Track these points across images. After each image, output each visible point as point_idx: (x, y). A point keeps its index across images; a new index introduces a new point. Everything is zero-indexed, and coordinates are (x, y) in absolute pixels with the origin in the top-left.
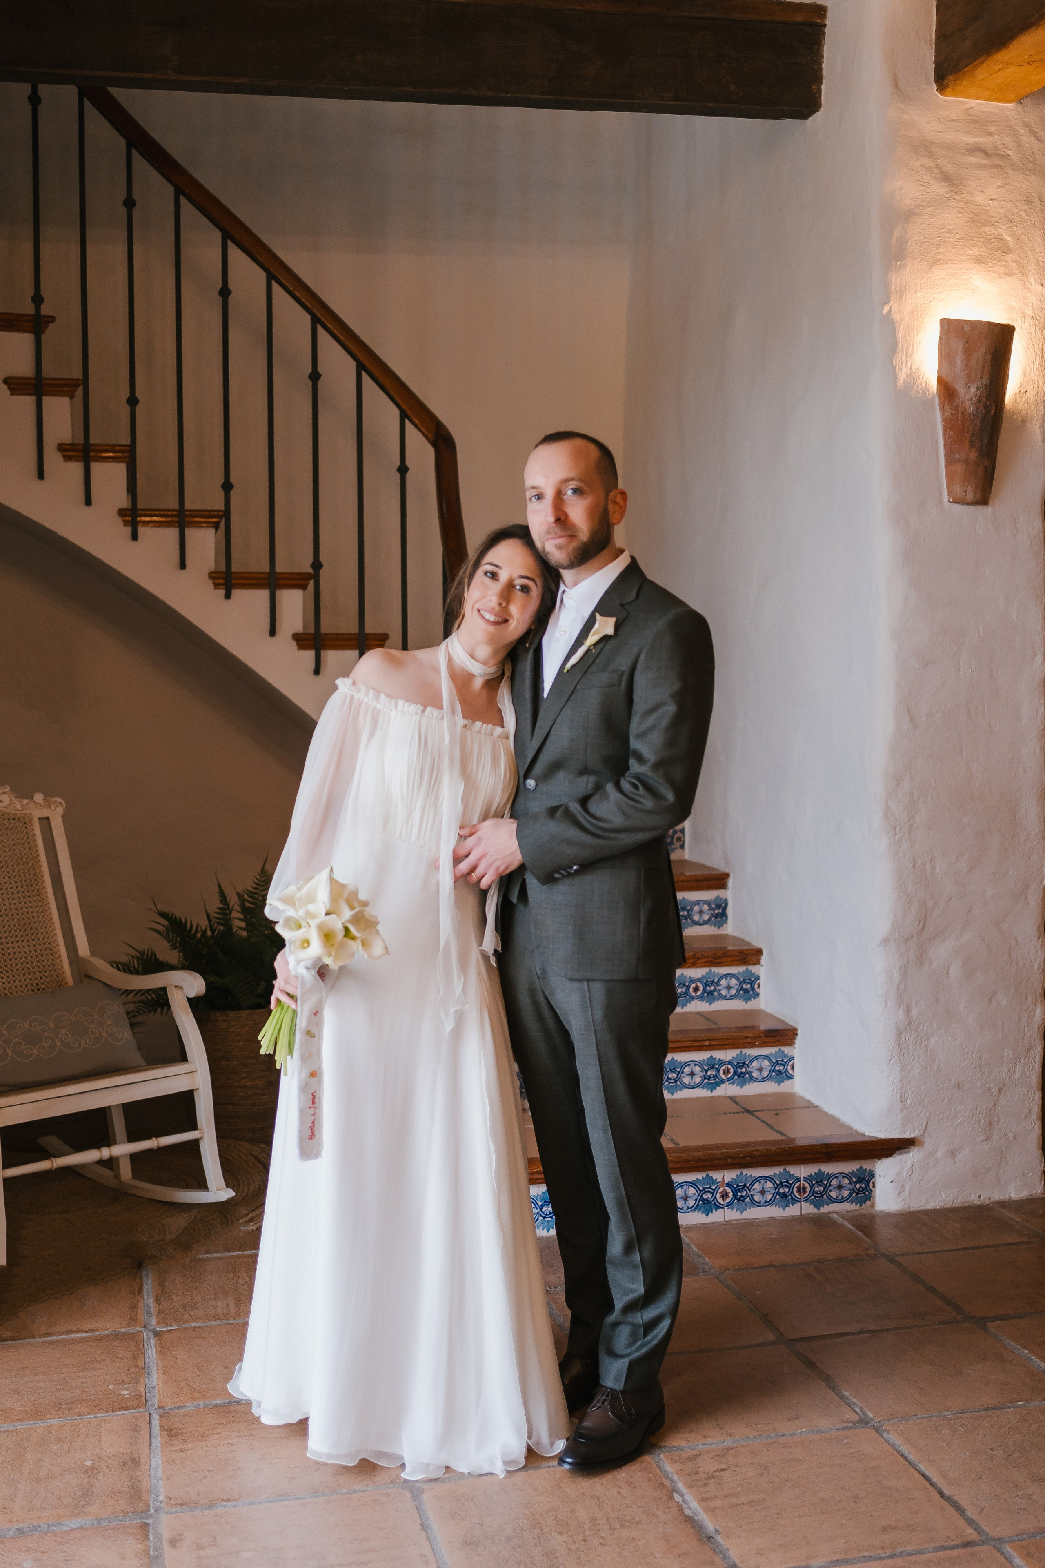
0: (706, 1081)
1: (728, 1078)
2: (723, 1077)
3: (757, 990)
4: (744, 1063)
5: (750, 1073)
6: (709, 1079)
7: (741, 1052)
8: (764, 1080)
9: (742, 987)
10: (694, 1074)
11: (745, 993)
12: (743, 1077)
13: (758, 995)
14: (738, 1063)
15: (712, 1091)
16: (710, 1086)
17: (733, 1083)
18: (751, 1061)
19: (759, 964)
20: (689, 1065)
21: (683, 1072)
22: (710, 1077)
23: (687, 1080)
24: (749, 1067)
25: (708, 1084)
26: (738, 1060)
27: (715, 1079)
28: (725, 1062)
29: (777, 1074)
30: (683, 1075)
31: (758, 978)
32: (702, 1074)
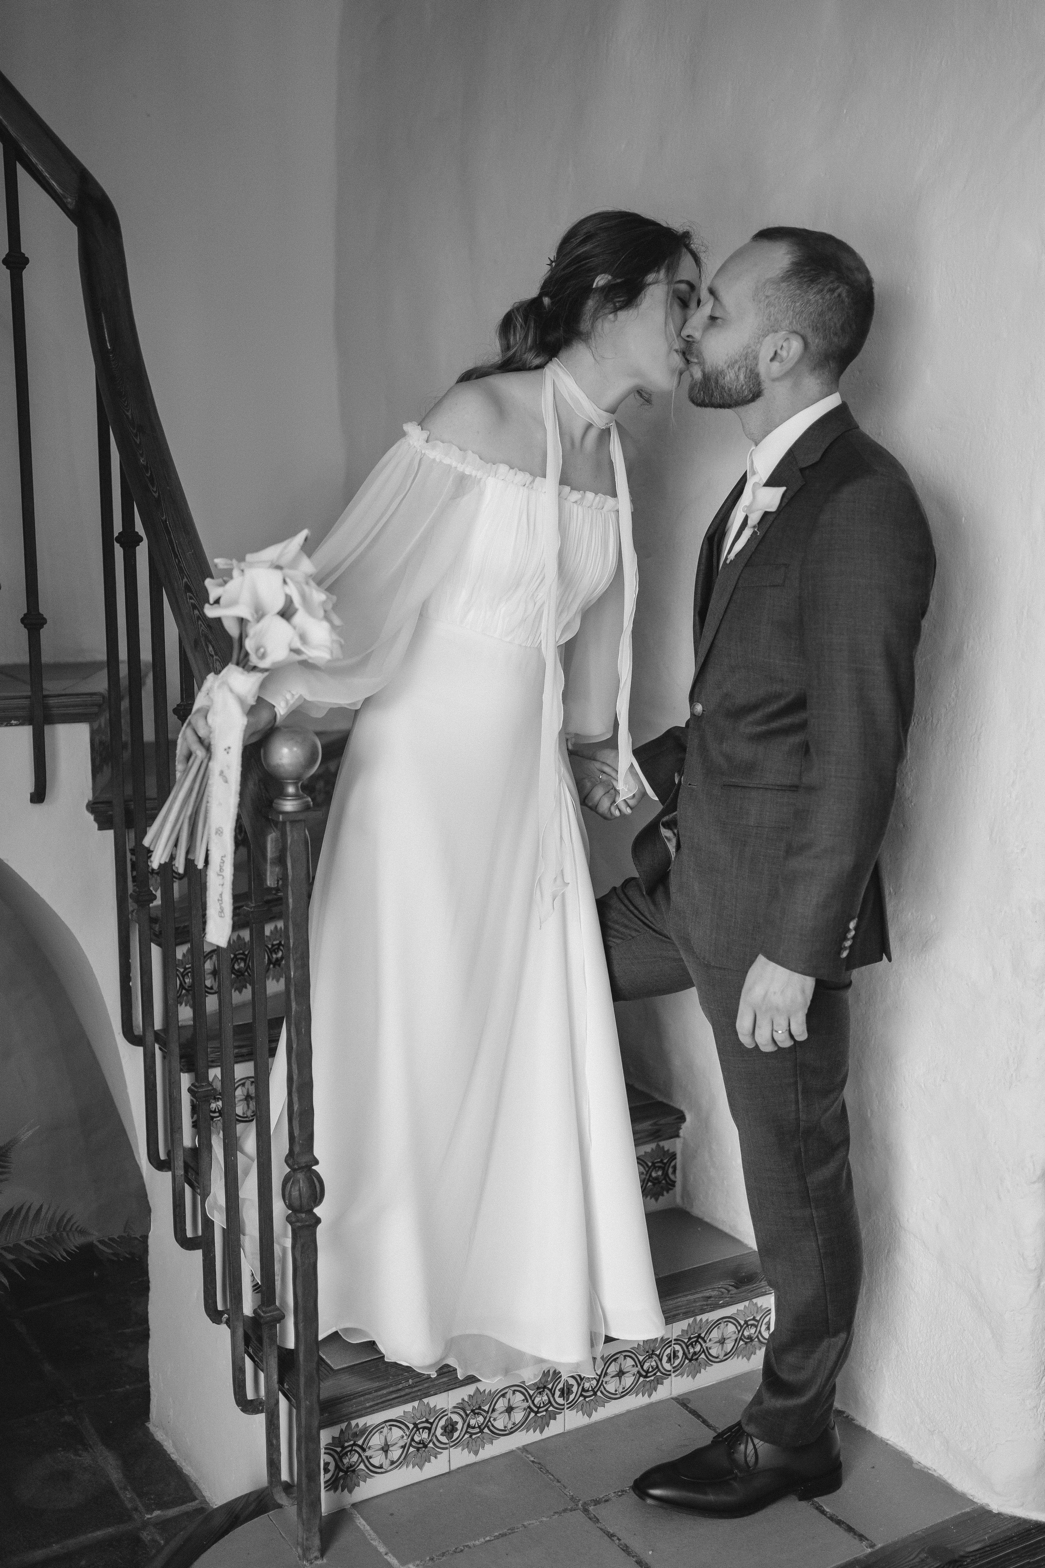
0: (642, 1379)
1: (674, 1368)
2: (668, 1366)
3: (672, 1177)
4: (699, 1336)
5: (706, 1351)
6: (646, 1377)
7: (695, 1320)
8: (728, 1356)
9: (650, 1176)
10: (624, 1373)
11: (654, 1184)
12: (697, 1359)
13: (673, 1184)
14: (690, 1339)
15: (650, 1396)
16: (648, 1386)
17: (682, 1374)
18: (709, 1331)
19: (678, 1136)
20: (615, 1360)
21: (606, 1374)
22: (647, 1372)
23: (612, 1386)
24: (705, 1342)
25: (644, 1384)
26: (689, 1333)
27: (655, 1374)
28: (671, 1341)
29: (746, 1343)
30: (606, 1379)
31: (673, 1156)
32: (635, 1370)
